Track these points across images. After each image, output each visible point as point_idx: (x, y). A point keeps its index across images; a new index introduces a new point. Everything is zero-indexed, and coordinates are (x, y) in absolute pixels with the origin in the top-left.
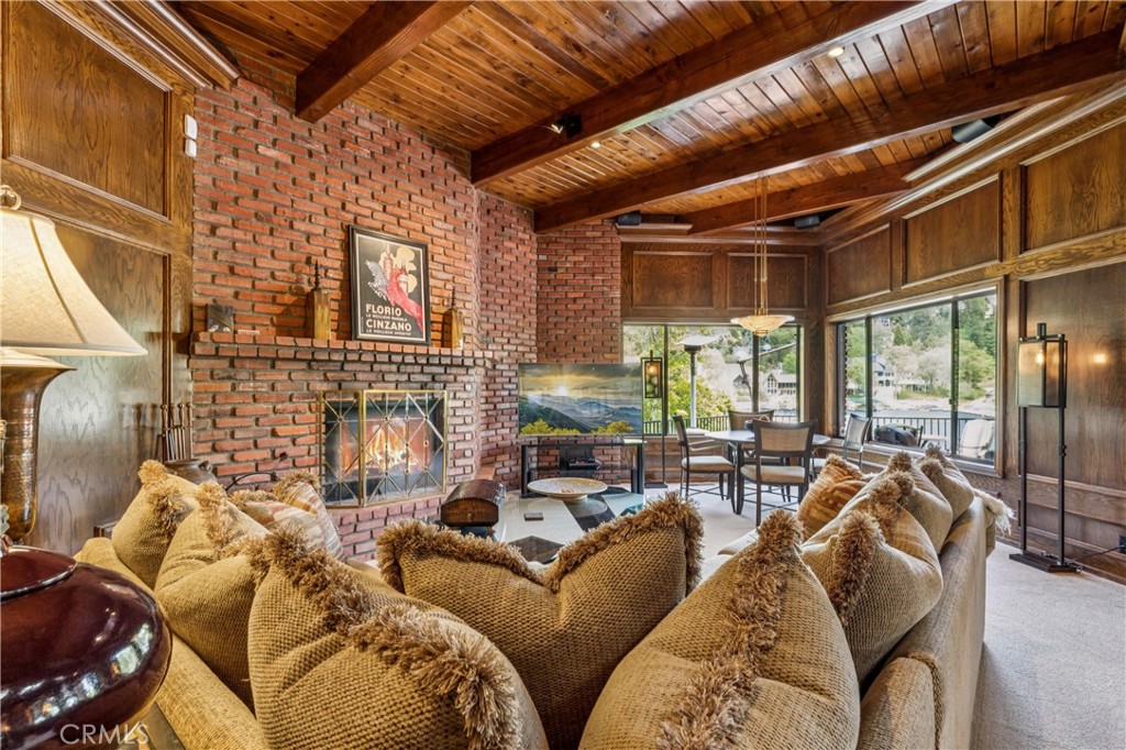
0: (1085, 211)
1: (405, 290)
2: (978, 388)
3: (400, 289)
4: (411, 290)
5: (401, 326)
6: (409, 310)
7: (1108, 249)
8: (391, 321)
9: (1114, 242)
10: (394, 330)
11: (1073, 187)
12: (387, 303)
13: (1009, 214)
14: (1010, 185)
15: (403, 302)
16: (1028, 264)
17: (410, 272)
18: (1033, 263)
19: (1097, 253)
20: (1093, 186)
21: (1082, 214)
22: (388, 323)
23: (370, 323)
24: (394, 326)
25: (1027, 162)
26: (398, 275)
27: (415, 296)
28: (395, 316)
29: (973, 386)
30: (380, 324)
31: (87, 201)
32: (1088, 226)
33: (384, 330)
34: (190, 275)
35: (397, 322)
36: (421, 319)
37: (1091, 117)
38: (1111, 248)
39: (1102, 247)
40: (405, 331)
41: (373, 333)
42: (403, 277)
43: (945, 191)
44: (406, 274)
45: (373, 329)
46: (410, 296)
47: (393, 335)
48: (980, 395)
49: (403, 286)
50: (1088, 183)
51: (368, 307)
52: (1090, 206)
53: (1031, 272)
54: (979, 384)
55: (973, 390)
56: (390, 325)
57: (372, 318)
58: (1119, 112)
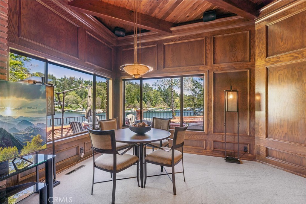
0: (233, 55)
2: (78, 105)
7: (241, 67)
9: (243, 65)
11: (230, 47)
13: (209, 51)
14: (209, 42)
16: (216, 68)
18: (217, 68)
19: (238, 67)
20: (236, 48)
21: (232, 56)
25: (215, 36)
29: (77, 105)
32: (235, 59)
37: (236, 29)
38: (242, 67)
39: (239, 66)
43: (183, 38)
48: (79, 107)
50: (234, 47)
52: (235, 54)
53: (217, 70)
54: (79, 105)
55: (77, 106)
58: (244, 30)
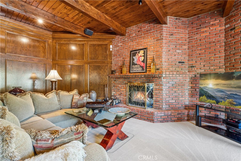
1: (141, 61)
3: (140, 61)
4: (142, 60)
5: (139, 69)
6: (141, 65)
8: (137, 68)
10: (138, 70)
12: (137, 64)
15: (140, 63)
17: (142, 56)
22: (136, 69)
23: (133, 69)
24: (138, 69)
26: (140, 58)
27: (143, 61)
28: (138, 67)
30: (135, 69)
31: (96, 62)
33: (136, 70)
34: (112, 67)
35: (138, 68)
36: (144, 66)
40: (140, 70)
41: (133, 71)
42: (141, 58)
44: (141, 57)
45: (133, 70)
46: (142, 62)
47: (138, 71)
49: (140, 60)
51: (133, 66)
56: (137, 69)
57: (133, 68)
